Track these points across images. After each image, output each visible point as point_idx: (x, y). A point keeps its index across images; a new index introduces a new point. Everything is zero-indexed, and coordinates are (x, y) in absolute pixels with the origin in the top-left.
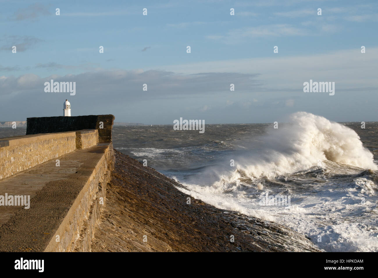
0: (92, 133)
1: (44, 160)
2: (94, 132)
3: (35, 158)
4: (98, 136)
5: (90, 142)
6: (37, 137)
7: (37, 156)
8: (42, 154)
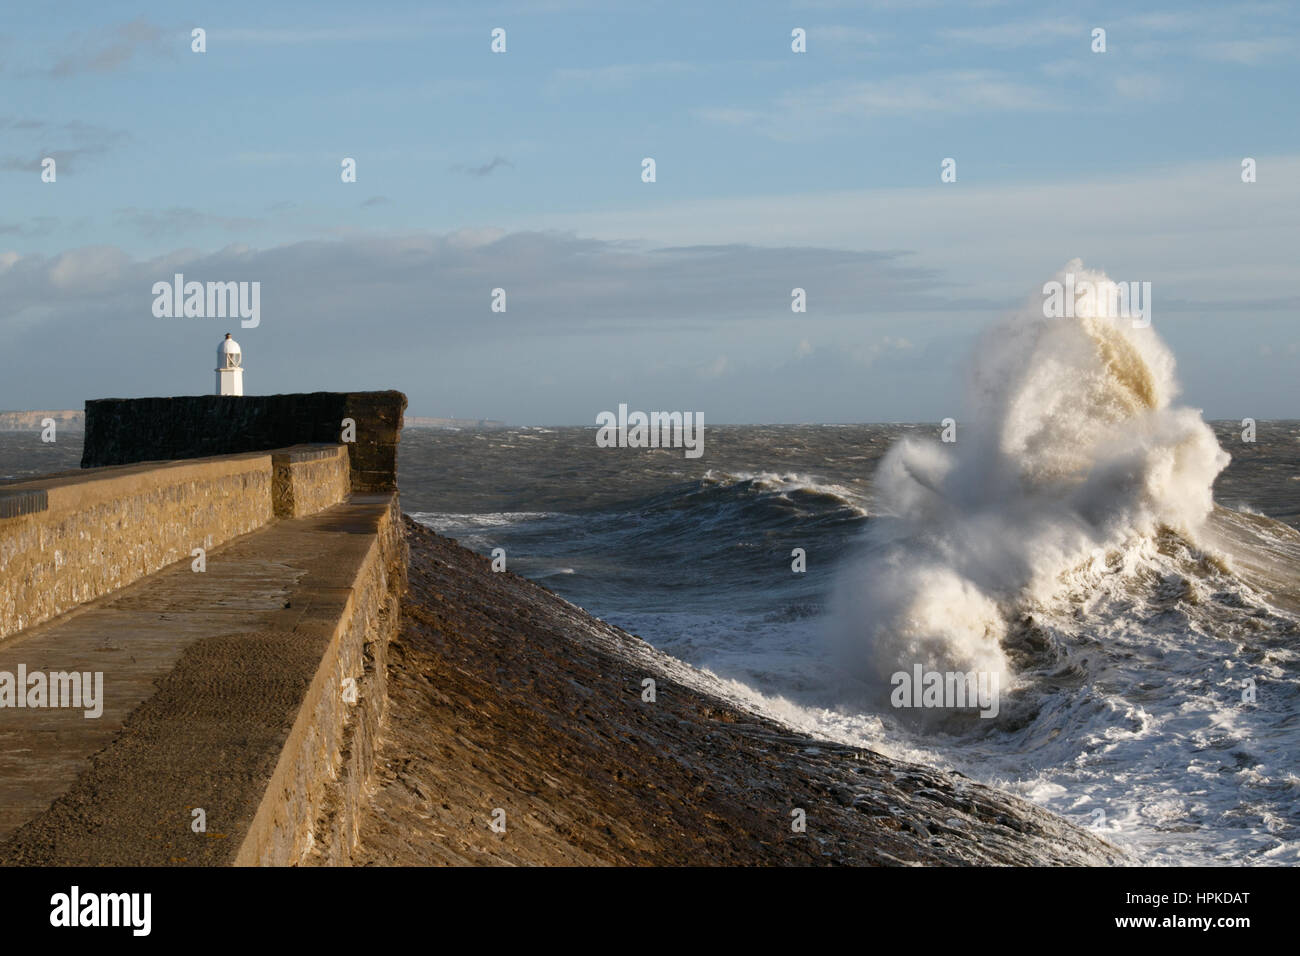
0: (327, 459)
1: (166, 560)
2: (337, 453)
3: (135, 551)
4: (348, 467)
5: (321, 491)
6: (140, 475)
7: (140, 546)
8: (158, 536)
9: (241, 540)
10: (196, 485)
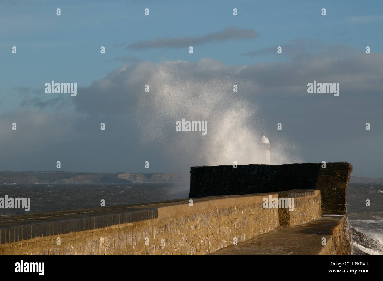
0: (308, 197)
1: (220, 246)
2: (313, 194)
3: (204, 241)
4: (320, 202)
5: (305, 213)
6: (207, 202)
7: (207, 238)
8: (216, 233)
9: (260, 237)
10: (237, 208)
